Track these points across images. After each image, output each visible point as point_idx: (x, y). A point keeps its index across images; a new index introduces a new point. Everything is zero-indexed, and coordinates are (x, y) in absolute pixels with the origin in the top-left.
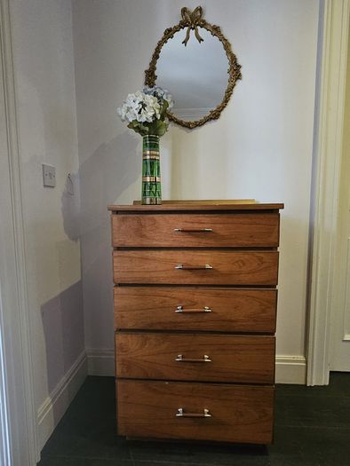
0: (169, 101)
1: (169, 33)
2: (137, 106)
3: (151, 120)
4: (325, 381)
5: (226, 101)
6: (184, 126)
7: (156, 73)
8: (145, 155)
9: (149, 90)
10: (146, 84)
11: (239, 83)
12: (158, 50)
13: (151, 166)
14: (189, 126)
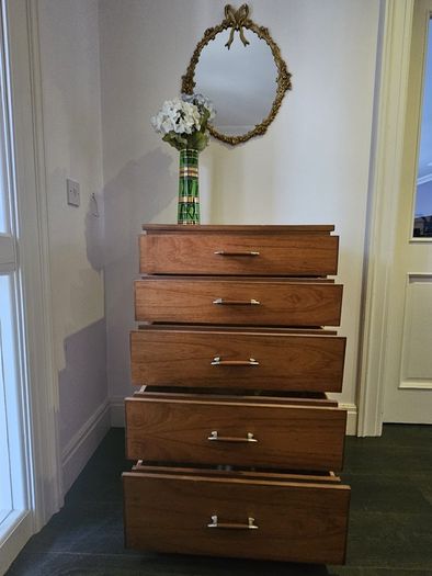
0: (210, 110)
1: (210, 34)
2: (175, 115)
3: (190, 131)
4: (378, 432)
5: (274, 114)
6: (225, 141)
7: (195, 79)
8: (182, 172)
9: (189, 97)
10: (183, 92)
11: (288, 94)
12: (197, 53)
13: (189, 184)
14: (230, 142)
